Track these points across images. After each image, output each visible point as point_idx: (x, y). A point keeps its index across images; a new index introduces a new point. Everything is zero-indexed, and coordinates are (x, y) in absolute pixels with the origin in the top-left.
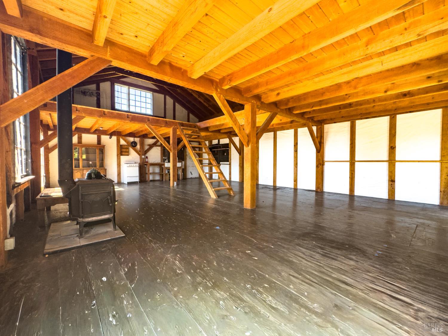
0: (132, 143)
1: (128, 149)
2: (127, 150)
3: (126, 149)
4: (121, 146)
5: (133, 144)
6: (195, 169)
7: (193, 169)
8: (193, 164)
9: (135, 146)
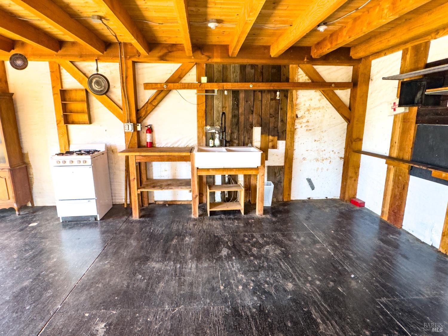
1: (88, 101)
6: (327, 170)
7: (318, 169)
8: (323, 149)
9: (101, 89)
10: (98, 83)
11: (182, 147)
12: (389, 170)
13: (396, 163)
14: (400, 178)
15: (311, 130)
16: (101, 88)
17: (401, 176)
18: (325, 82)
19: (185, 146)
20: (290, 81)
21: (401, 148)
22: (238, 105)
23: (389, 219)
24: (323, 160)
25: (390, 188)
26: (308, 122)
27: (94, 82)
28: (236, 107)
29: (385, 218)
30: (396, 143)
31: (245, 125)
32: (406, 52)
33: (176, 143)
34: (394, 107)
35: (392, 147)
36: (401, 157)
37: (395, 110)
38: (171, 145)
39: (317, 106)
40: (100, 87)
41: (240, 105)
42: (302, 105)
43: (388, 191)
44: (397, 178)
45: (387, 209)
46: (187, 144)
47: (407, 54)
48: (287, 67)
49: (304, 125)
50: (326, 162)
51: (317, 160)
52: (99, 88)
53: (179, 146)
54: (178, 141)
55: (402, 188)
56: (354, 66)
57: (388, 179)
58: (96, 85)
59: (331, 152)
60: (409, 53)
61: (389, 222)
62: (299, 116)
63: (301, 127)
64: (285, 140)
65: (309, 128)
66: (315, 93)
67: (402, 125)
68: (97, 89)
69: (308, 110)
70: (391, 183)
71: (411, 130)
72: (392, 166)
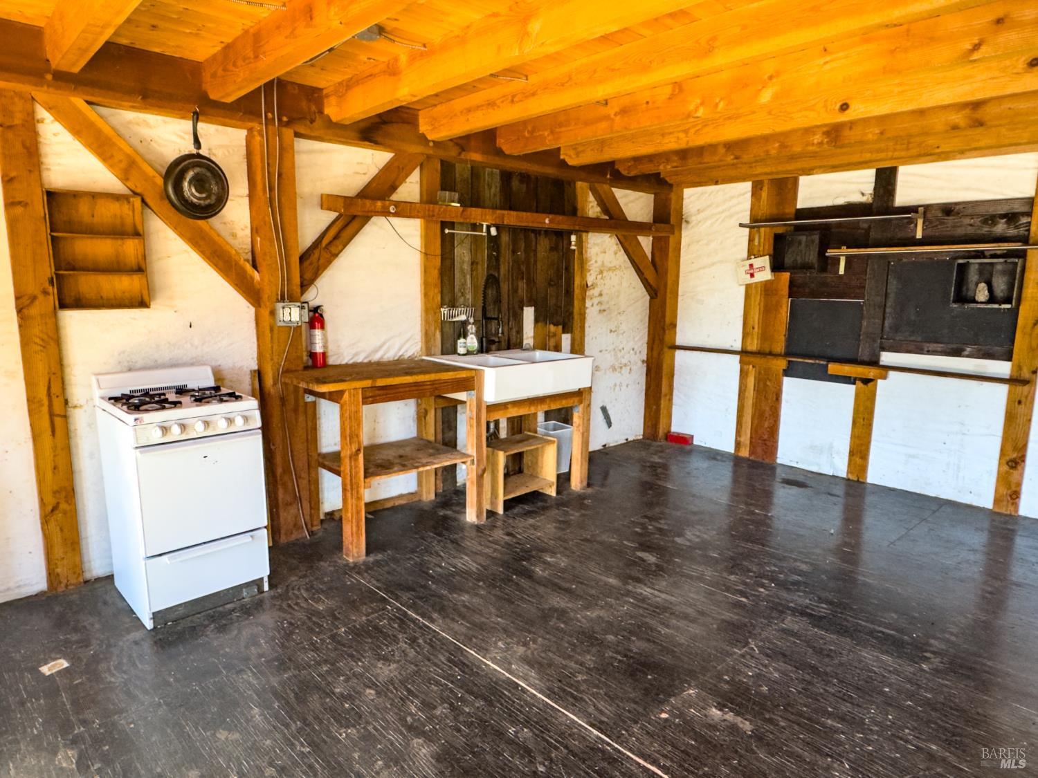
0: (177, 170)
1: (137, 234)
2: (130, 248)
3: (119, 232)
4: (53, 196)
5: (189, 191)
6: (627, 386)
7: (615, 385)
8: (620, 348)
9: (208, 202)
10: (199, 182)
11: (389, 362)
12: (743, 374)
13: (759, 361)
14: (768, 383)
15: (604, 310)
16: (208, 197)
17: (770, 380)
18: (626, 219)
19: (396, 358)
20: (579, 214)
21: (765, 336)
22: (497, 259)
23: (751, 453)
24: (621, 368)
25: (749, 402)
26: (601, 295)
27: (188, 179)
28: (494, 263)
29: (745, 453)
30: (753, 328)
31: (511, 303)
32: (759, 186)
33: (376, 351)
34: (752, 271)
35: (745, 335)
36: (767, 350)
37: (752, 275)
38: (365, 358)
39: (612, 265)
40: (204, 195)
41: (502, 260)
42: (593, 262)
43: (745, 409)
44: (762, 385)
45: (746, 439)
46: (400, 353)
47: (761, 190)
48: (572, 185)
49: (596, 301)
50: (625, 371)
51: (614, 369)
52: (199, 199)
53: (382, 358)
54: (381, 347)
55: (774, 399)
56: (655, 194)
57: (743, 388)
58: (193, 190)
59: (632, 352)
60: (765, 188)
61: (752, 458)
62: (589, 284)
63: (592, 305)
64: (571, 333)
65: (603, 308)
66: (610, 239)
67: (763, 299)
68: (195, 200)
69: (601, 272)
70: (750, 393)
71: (781, 306)
72: (751, 367)
